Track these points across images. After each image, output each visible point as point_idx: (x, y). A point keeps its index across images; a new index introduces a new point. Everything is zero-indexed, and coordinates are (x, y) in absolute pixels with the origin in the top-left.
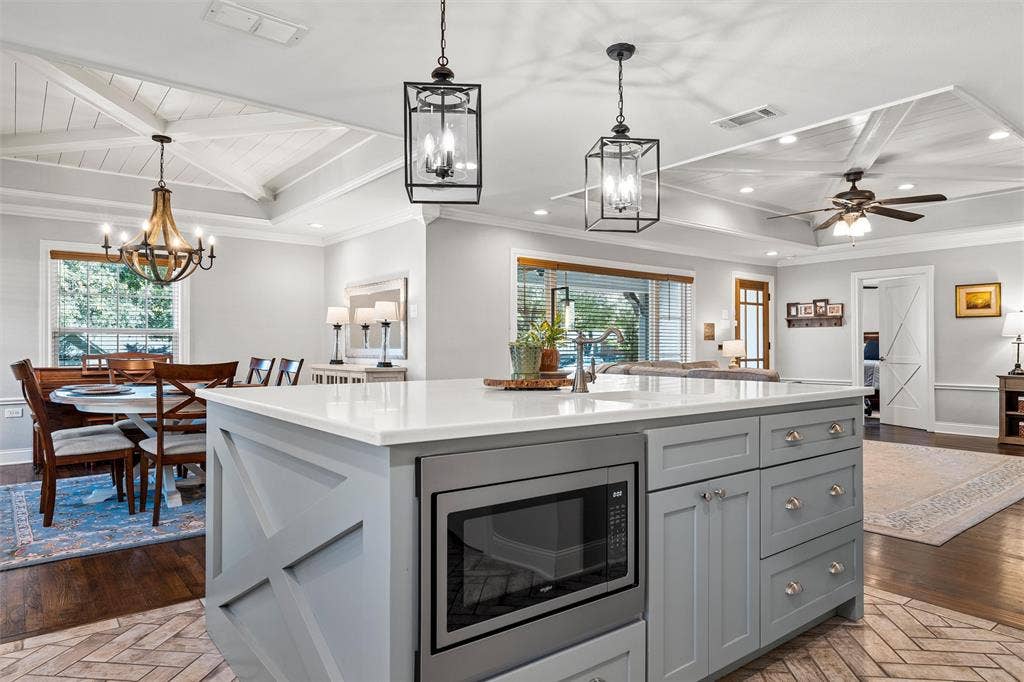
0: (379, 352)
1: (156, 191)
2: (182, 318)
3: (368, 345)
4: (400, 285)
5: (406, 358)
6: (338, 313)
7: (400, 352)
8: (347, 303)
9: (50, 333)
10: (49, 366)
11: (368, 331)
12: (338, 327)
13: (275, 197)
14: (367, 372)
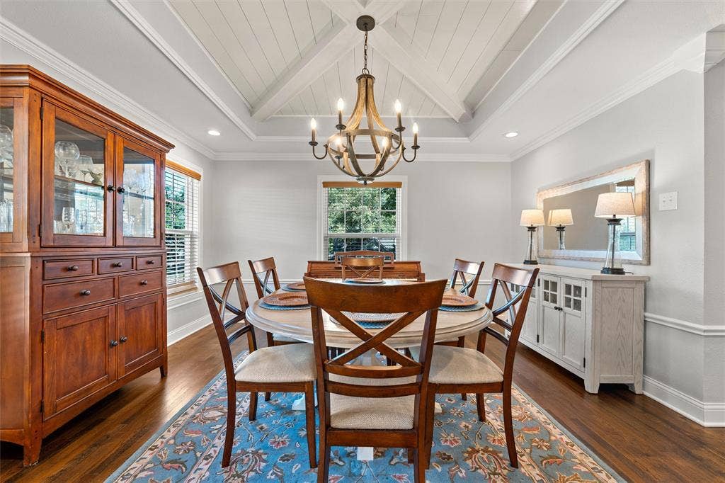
0: (605, 254)
1: (359, 78)
2: (402, 225)
3: (563, 246)
4: (637, 172)
5: (649, 263)
6: (531, 215)
7: (637, 255)
8: (541, 205)
9: (322, 237)
10: (322, 260)
11: (564, 233)
12: (532, 229)
13: (473, 114)
14: (595, 281)
